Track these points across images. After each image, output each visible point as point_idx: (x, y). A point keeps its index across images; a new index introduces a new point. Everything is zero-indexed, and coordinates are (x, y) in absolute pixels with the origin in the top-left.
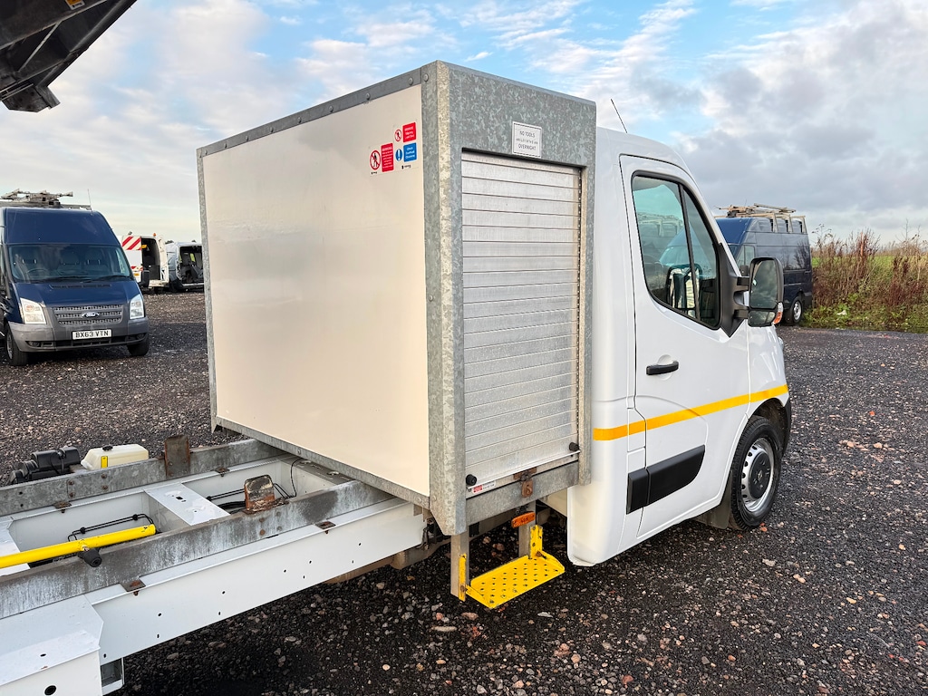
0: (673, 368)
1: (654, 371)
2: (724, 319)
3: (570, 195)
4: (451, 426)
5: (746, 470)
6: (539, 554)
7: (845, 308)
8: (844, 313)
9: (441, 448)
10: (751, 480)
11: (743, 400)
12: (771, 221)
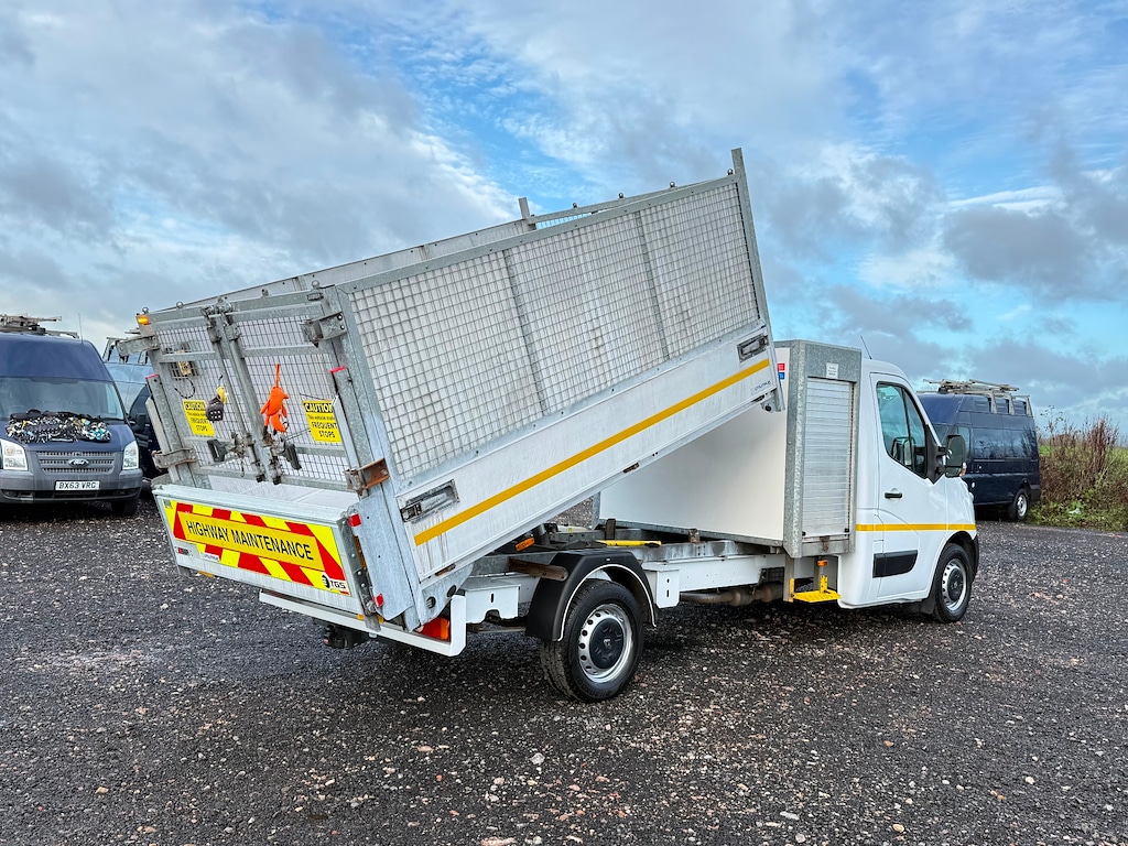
0: (899, 496)
1: (889, 496)
2: (930, 473)
3: (847, 396)
4: (798, 504)
5: (946, 578)
6: (825, 591)
7: (1079, 505)
8: (1077, 511)
9: (792, 514)
10: (949, 586)
11: (943, 527)
12: (989, 399)
